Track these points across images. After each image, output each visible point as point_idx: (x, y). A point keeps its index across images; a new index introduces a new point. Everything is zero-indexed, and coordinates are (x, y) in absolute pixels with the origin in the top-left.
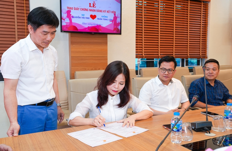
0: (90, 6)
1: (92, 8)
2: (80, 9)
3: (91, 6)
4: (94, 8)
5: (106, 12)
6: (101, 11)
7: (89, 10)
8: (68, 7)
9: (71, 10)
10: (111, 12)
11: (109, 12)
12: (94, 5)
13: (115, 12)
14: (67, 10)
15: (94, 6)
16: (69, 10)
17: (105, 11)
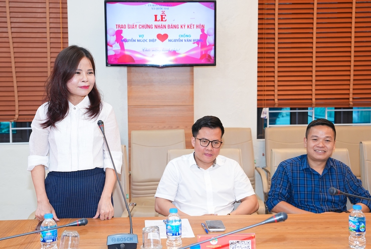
0: (156, 20)
1: (160, 23)
2: (138, 27)
3: (158, 19)
4: (163, 23)
5: (186, 27)
6: (175, 27)
7: (154, 27)
8: (118, 24)
9: (122, 29)
10: (195, 26)
11: (192, 27)
12: (163, 17)
13: (203, 26)
14: (116, 30)
15: (163, 19)
16: (120, 29)
17: (183, 26)
